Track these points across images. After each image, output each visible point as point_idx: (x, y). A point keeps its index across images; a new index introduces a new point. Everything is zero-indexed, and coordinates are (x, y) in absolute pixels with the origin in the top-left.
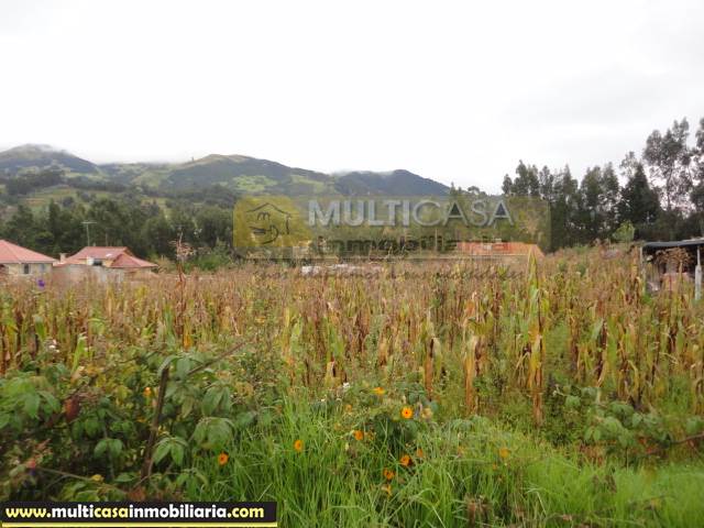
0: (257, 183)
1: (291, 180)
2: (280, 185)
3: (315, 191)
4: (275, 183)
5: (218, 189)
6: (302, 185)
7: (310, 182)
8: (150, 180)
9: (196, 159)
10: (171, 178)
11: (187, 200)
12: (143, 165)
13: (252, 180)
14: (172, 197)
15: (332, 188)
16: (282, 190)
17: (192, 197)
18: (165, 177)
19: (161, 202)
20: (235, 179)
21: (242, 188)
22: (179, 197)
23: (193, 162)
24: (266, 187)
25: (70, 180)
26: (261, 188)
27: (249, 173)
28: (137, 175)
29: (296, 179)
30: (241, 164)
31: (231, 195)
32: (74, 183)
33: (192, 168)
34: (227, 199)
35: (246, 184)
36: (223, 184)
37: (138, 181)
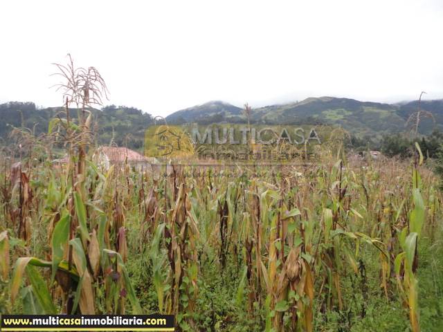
0: (338, 114)
1: (363, 111)
2: (354, 115)
3: (382, 117)
4: (351, 113)
5: (310, 120)
6: (371, 113)
7: (376, 111)
8: (272, 116)
9: (299, 101)
10: (283, 114)
12: (266, 107)
13: (335, 112)
15: (395, 114)
16: (357, 117)
18: (280, 114)
20: (323, 112)
21: (328, 117)
23: (297, 103)
24: (345, 116)
25: (228, 119)
26: (342, 117)
27: (333, 108)
28: (265, 113)
29: (367, 109)
30: (328, 102)
32: (229, 121)
33: (296, 107)
35: (331, 115)
36: (315, 116)
37: (263, 117)
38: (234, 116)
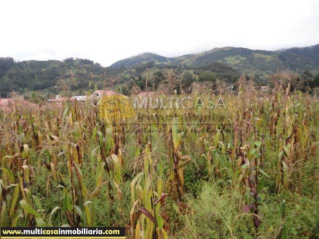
0: (236, 59)
1: (253, 56)
2: (247, 60)
3: (267, 60)
4: (245, 58)
5: (216, 64)
6: (260, 58)
7: (263, 56)
8: (188, 62)
10: (197, 61)
11: (203, 70)
12: (184, 56)
13: (233, 58)
14: (196, 70)
15: (276, 58)
16: (249, 61)
17: (204, 68)
18: (193, 61)
19: (191, 72)
20: (226, 58)
21: (228, 62)
22: (199, 69)
23: (206, 52)
24: (241, 61)
25: (157, 65)
26: (238, 61)
27: (232, 55)
28: (183, 61)
29: (256, 55)
30: (229, 51)
31: (222, 66)
32: (158, 66)
33: (205, 55)
34: (220, 68)
35: (231, 61)
36: (220, 61)
37: (182, 63)
38: (161, 63)
